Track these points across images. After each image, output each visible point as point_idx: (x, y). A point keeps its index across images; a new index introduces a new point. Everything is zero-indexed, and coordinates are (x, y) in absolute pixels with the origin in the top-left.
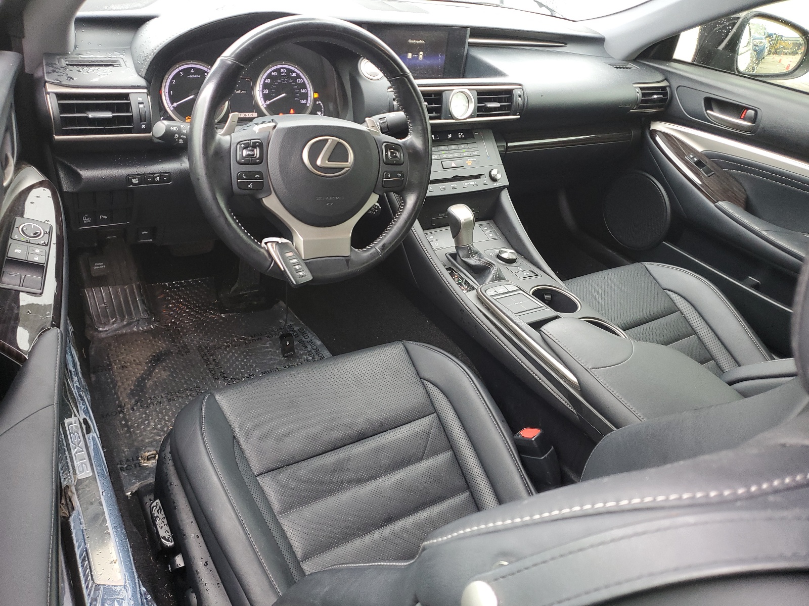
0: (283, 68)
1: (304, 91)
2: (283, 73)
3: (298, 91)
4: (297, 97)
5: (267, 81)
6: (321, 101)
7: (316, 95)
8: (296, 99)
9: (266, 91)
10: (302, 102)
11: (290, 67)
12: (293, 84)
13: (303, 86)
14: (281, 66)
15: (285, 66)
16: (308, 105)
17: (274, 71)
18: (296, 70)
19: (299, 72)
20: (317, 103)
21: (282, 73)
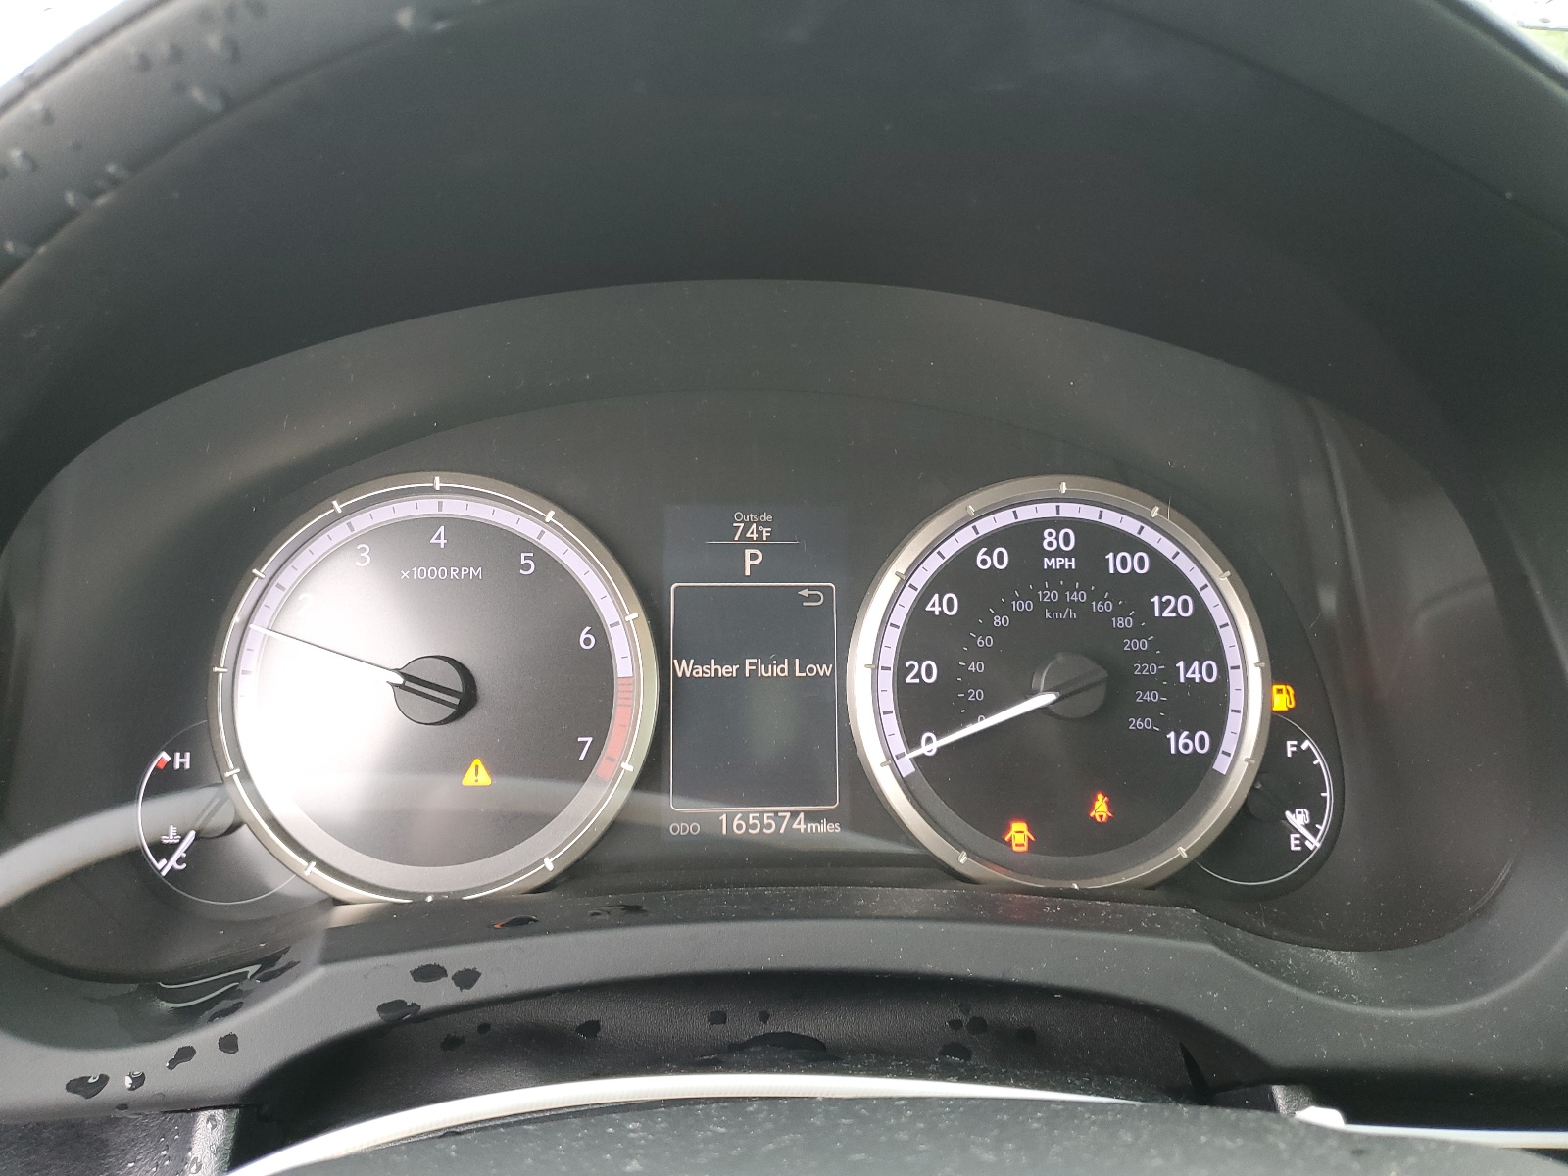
0: (1057, 524)
1: (1195, 672)
2: (1059, 553)
3: (1152, 669)
4: (1144, 710)
5: (934, 606)
6: (1318, 742)
7: (1283, 701)
8: (1137, 724)
9: (926, 672)
10: (1180, 742)
11: (1112, 519)
12: (1121, 623)
13: (1201, 638)
14: (1047, 511)
15: (1070, 510)
16: (1221, 764)
17: (990, 541)
18: (1150, 536)
19: (1167, 548)
20: (1290, 747)
21: (1050, 555)
